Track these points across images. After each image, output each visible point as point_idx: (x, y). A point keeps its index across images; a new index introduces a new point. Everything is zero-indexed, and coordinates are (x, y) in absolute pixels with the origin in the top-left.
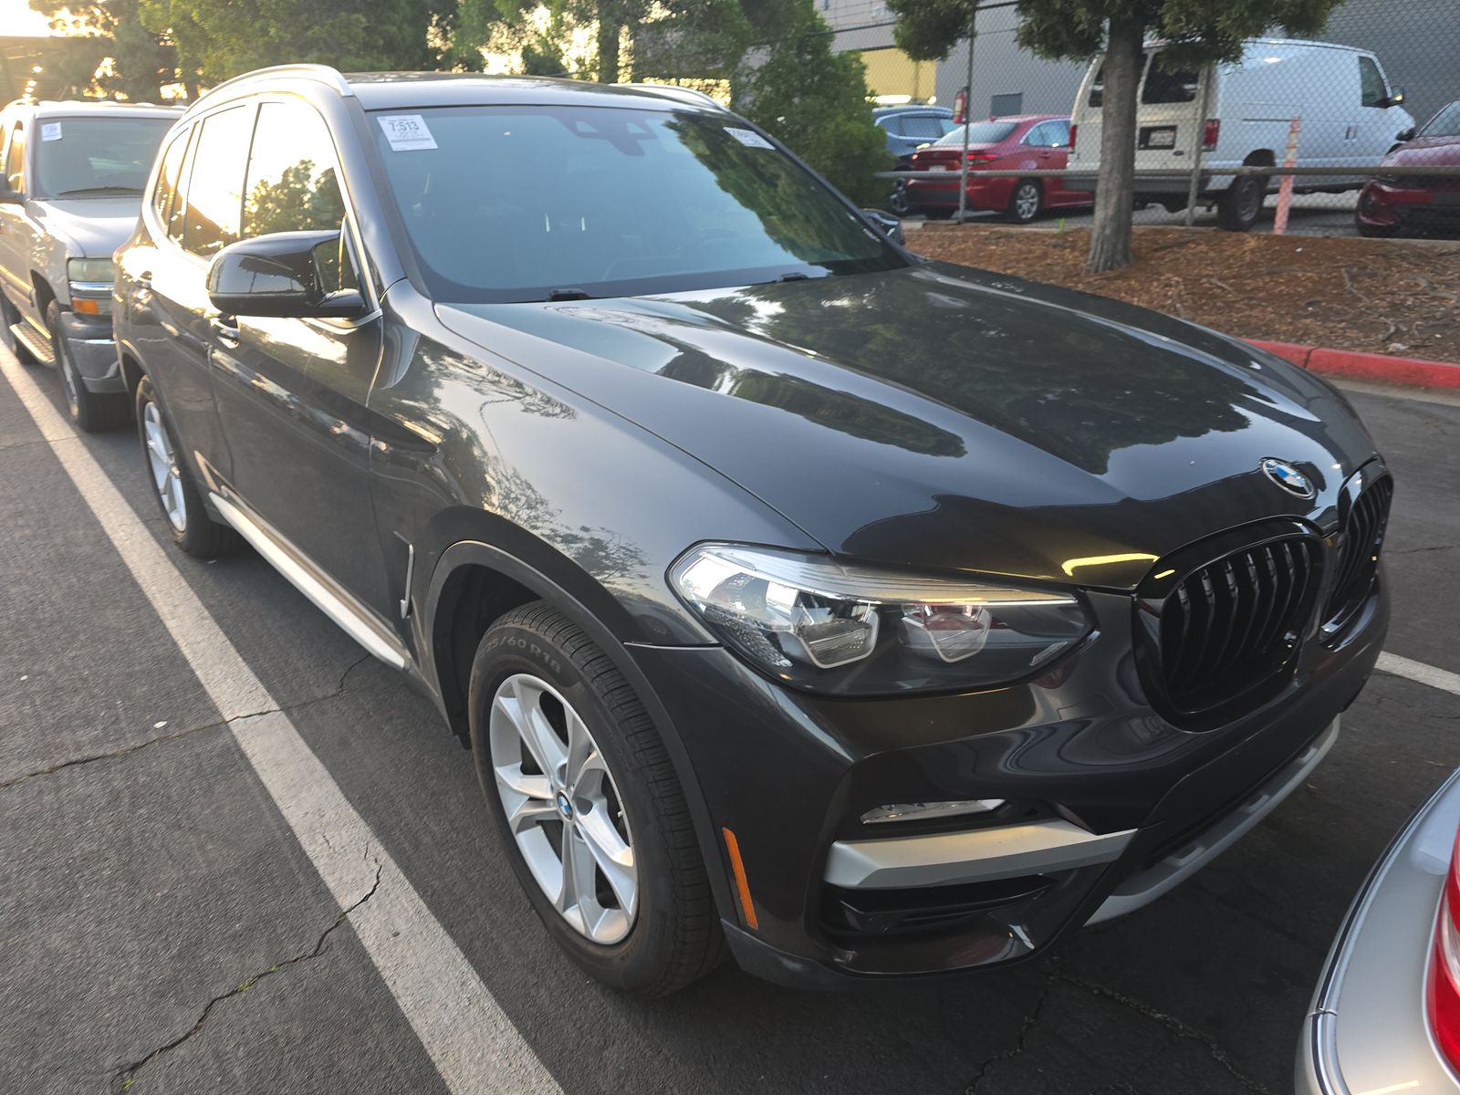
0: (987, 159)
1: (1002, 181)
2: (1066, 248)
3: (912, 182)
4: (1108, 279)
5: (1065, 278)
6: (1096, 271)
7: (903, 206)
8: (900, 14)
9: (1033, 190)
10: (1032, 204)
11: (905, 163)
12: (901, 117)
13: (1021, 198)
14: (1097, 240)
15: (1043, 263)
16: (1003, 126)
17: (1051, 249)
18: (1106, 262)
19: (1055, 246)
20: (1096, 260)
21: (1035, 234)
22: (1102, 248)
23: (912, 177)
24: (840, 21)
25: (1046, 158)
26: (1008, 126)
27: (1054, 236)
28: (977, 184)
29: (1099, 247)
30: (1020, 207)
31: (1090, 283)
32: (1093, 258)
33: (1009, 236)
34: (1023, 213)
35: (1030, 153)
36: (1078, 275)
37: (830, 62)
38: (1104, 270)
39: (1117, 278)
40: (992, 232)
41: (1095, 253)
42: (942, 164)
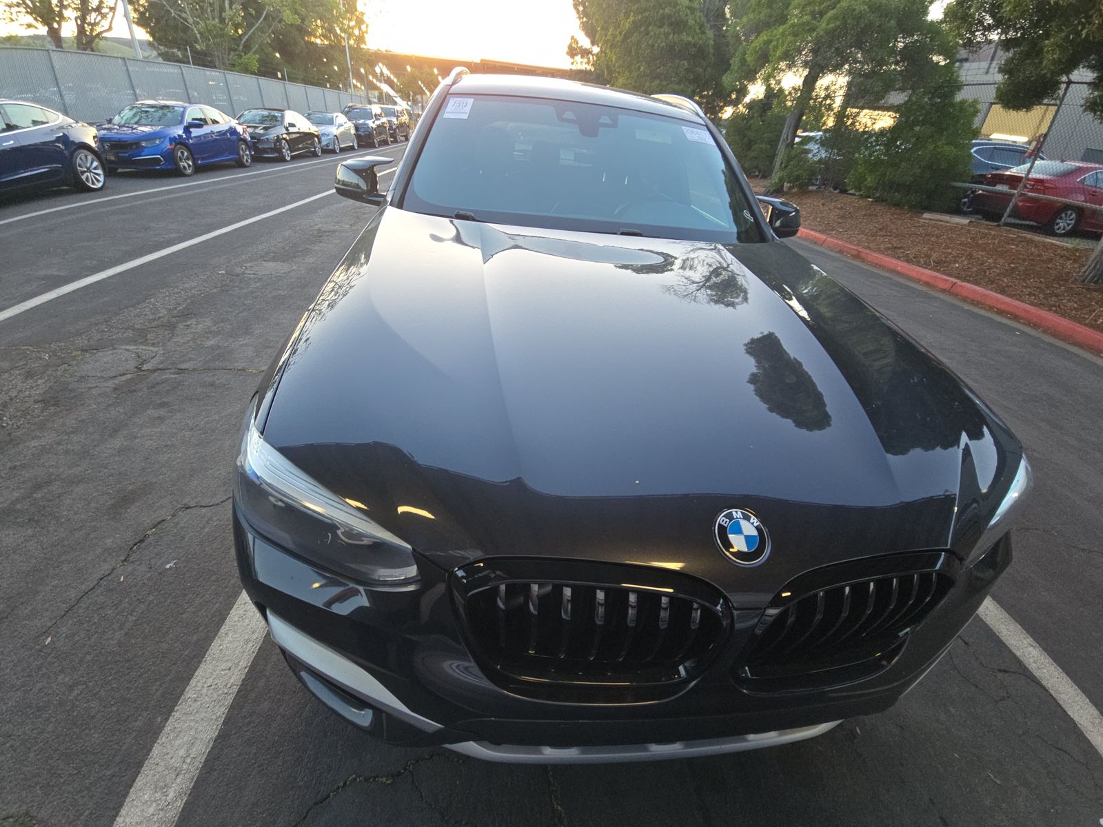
0: (1044, 187)
1: (1049, 204)
2: (1071, 259)
3: (980, 192)
4: (1088, 289)
5: (1054, 280)
6: (1084, 281)
7: (968, 207)
8: (1006, 77)
9: (1074, 216)
10: (1068, 225)
11: (980, 179)
12: (995, 148)
13: (1061, 219)
14: (1093, 261)
15: (1045, 265)
16: (1070, 167)
17: (1058, 258)
18: (1094, 277)
19: (1062, 257)
20: (1087, 273)
21: (1053, 244)
22: (1095, 266)
23: (980, 189)
24: (968, 78)
25: (1093, 195)
26: (1074, 167)
27: (1067, 249)
28: (1029, 202)
29: (1093, 265)
30: (1058, 224)
31: (1072, 288)
32: (1085, 272)
33: (1031, 241)
34: (1058, 229)
35: (1082, 189)
36: (1066, 281)
37: (952, 105)
38: (1090, 282)
39: (1095, 291)
40: (1018, 236)
41: (1088, 269)
42: (1007, 184)
